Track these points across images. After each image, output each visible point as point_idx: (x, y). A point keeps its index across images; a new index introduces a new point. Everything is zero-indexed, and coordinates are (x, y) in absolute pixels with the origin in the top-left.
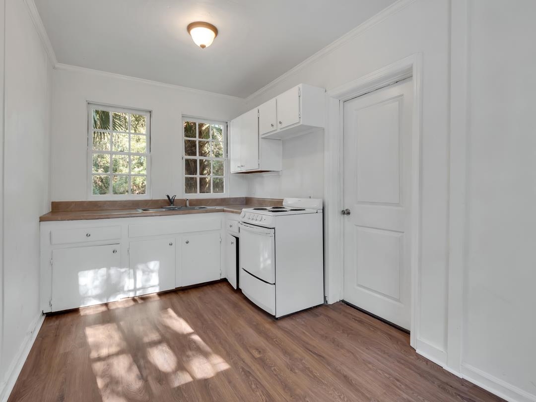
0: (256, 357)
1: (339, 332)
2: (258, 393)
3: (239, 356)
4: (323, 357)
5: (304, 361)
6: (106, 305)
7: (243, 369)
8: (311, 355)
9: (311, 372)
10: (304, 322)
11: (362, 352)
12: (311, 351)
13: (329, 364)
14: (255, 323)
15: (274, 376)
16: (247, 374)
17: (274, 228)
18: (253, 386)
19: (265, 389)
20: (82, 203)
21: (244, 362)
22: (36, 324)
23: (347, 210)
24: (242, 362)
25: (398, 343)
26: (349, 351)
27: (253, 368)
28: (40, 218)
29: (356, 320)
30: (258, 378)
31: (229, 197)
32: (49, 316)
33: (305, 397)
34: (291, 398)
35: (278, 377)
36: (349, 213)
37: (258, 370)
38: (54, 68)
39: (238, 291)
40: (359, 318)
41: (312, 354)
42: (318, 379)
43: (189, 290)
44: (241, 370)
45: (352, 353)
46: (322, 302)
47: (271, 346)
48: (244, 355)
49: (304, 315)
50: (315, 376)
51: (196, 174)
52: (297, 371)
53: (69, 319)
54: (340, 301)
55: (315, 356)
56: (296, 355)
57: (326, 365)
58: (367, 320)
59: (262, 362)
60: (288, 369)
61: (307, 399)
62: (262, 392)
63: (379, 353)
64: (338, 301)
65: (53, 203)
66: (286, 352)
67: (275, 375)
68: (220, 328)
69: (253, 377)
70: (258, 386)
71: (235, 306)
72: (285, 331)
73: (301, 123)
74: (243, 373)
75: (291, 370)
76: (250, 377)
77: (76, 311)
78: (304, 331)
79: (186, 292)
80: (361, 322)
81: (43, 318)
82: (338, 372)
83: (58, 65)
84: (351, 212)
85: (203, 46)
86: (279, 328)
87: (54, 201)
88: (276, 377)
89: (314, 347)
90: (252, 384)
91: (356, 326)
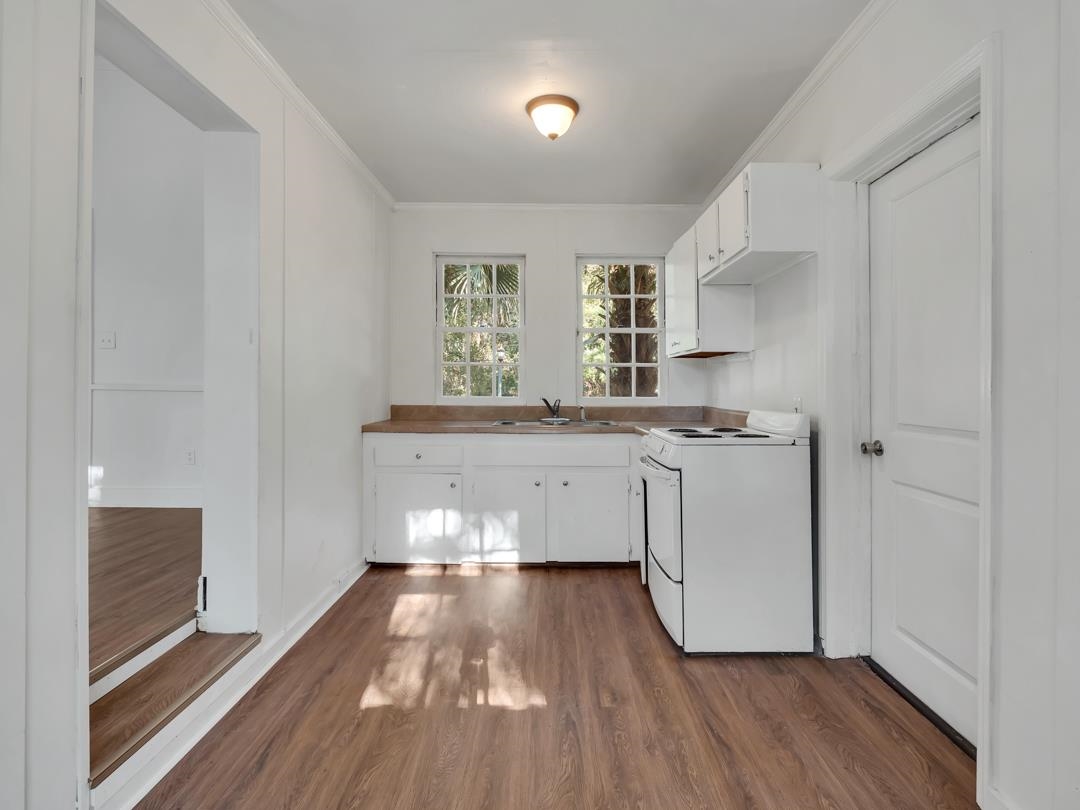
0: (603, 706)
1: (805, 716)
2: (565, 760)
3: (576, 693)
4: (729, 749)
5: (683, 742)
6: (445, 567)
7: (568, 715)
8: (708, 736)
9: (684, 765)
10: (741, 675)
11: (828, 769)
12: (712, 731)
13: (731, 764)
14: (640, 651)
15: (611, 744)
16: (570, 725)
17: (679, 470)
18: (565, 747)
19: (581, 759)
20: (428, 408)
21: (577, 706)
22: (354, 573)
23: (877, 442)
24: (574, 705)
25: (944, 784)
26: (796, 757)
27: (586, 720)
28: (363, 427)
29: (868, 704)
30: (581, 740)
31: (666, 405)
32: (375, 567)
33: (640, 799)
34: (613, 790)
35: (616, 750)
36: (879, 451)
37: (591, 727)
38: (393, 211)
39: (646, 588)
40: (880, 703)
41: (709, 733)
42: (689, 781)
43: (570, 571)
44: (564, 716)
45: (802, 764)
46: (810, 649)
47: (642, 697)
48: (586, 697)
49: (752, 664)
50: (685, 774)
51: (629, 361)
52: (657, 753)
53: (391, 576)
54: (859, 657)
55: (713, 740)
56: (677, 728)
57: (723, 764)
58: (900, 715)
59: (607, 718)
60: (645, 742)
61: (640, 804)
62: (573, 760)
63: (873, 787)
64: (854, 655)
65: (393, 407)
66: (661, 716)
67: (614, 745)
68: (577, 641)
69: (576, 735)
70: (573, 750)
71: (627, 612)
72: (687, 678)
73: (750, 250)
74: (564, 722)
75: (648, 748)
76: (570, 732)
77: (403, 567)
78: (727, 691)
79: (564, 572)
80: (878, 712)
81: (366, 568)
82: (739, 784)
83: (397, 206)
84: (884, 447)
85: (553, 137)
86: (682, 672)
87: (394, 403)
88: (612, 748)
89: (725, 725)
90: (565, 743)
91: (860, 717)
